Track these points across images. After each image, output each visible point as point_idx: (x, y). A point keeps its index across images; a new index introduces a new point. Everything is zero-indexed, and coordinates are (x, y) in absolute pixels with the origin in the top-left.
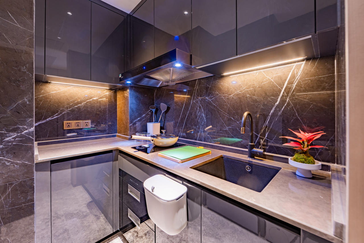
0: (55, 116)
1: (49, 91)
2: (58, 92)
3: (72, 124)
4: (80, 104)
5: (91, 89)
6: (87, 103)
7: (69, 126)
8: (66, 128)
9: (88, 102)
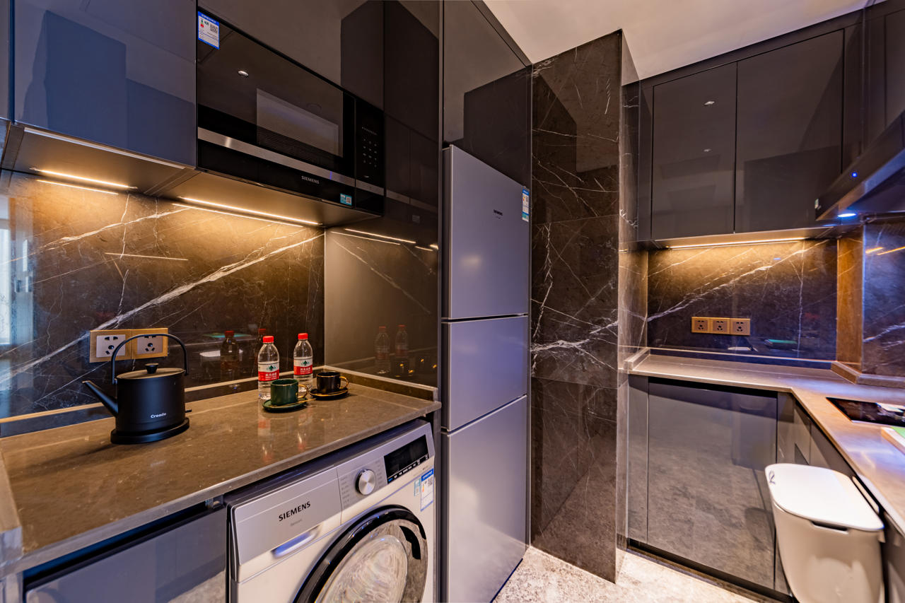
0: (678, 307)
1: (668, 263)
2: (684, 264)
3: (709, 324)
4: (725, 283)
5: (751, 249)
6: (741, 280)
7: (701, 326)
8: (696, 329)
9: (744, 277)
